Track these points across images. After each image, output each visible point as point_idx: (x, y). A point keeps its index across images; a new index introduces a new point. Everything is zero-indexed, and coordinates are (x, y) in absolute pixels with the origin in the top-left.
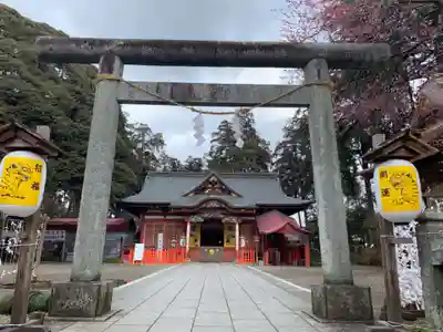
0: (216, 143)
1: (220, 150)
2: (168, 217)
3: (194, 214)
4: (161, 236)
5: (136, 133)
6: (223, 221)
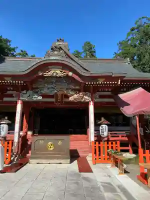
6: (71, 99)
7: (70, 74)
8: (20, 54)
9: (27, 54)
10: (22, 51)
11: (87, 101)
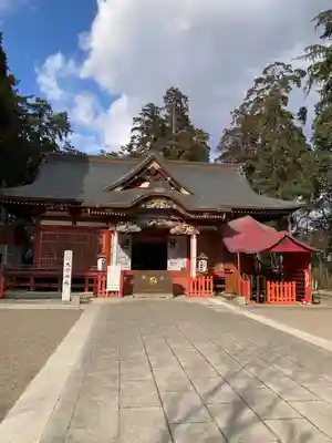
0: (137, 133)
1: (143, 141)
2: (79, 224)
3: (125, 220)
4: (68, 255)
5: (30, 111)
6: (172, 231)
8: (34, 107)
9: (49, 107)
10: (38, 100)
11: (189, 233)
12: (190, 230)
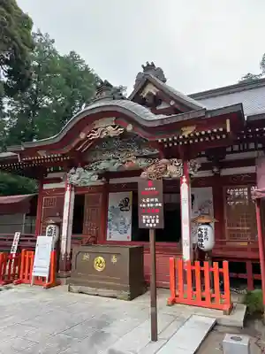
6: (143, 175)
7: (130, 128)
11: (175, 176)
12: (174, 169)
